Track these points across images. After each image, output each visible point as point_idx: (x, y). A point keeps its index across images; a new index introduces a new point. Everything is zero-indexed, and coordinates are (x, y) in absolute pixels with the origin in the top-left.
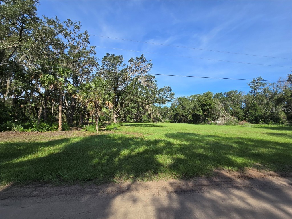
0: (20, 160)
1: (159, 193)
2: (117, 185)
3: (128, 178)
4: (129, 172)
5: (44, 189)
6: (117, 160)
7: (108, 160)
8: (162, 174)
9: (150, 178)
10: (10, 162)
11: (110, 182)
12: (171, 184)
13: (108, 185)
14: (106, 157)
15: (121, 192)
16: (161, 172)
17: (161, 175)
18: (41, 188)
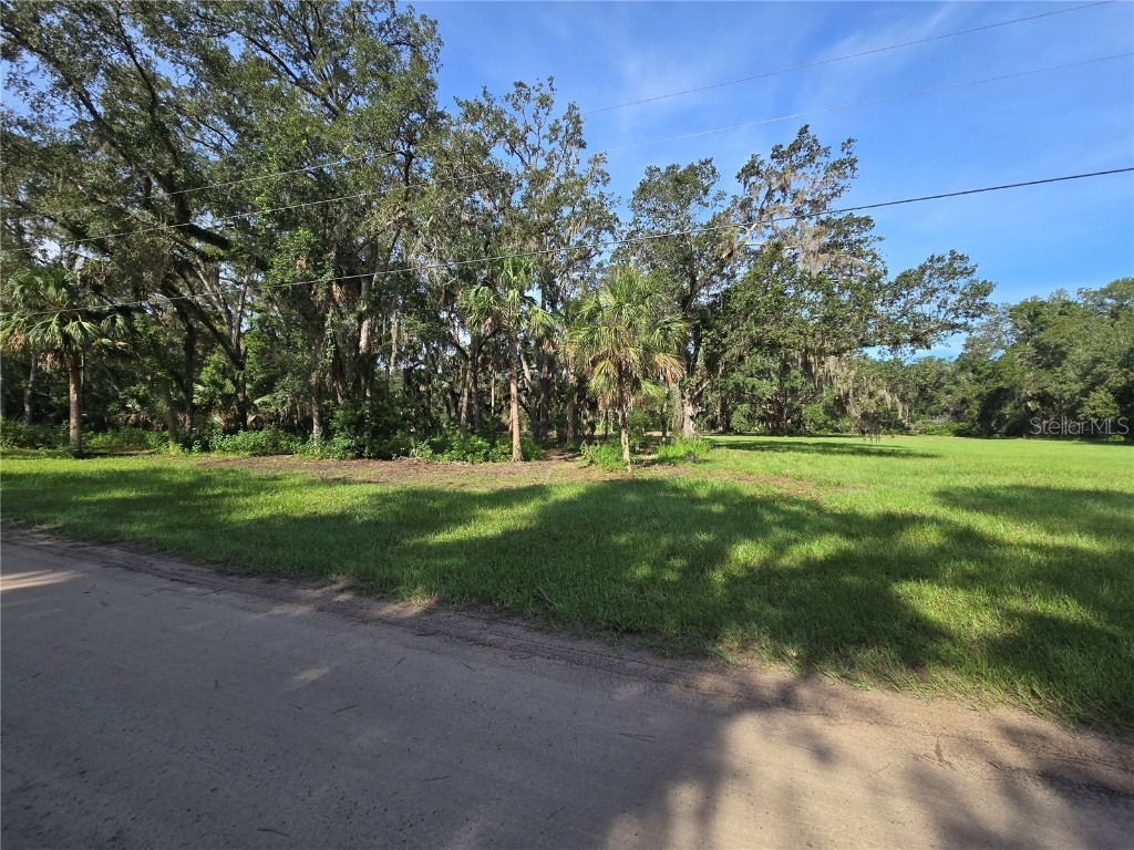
0: (443, 537)
1: (946, 758)
2: (735, 673)
3: (779, 656)
4: (781, 634)
5: (509, 629)
6: (718, 577)
7: (684, 571)
8: (951, 676)
9: (881, 677)
10: (422, 540)
11: (705, 655)
12: (1013, 735)
13: (700, 664)
14: (678, 563)
15: (754, 701)
16: (945, 663)
17: (938, 674)
18: (502, 627)
